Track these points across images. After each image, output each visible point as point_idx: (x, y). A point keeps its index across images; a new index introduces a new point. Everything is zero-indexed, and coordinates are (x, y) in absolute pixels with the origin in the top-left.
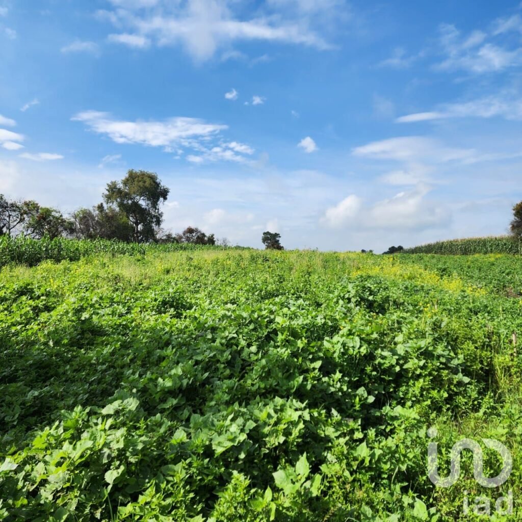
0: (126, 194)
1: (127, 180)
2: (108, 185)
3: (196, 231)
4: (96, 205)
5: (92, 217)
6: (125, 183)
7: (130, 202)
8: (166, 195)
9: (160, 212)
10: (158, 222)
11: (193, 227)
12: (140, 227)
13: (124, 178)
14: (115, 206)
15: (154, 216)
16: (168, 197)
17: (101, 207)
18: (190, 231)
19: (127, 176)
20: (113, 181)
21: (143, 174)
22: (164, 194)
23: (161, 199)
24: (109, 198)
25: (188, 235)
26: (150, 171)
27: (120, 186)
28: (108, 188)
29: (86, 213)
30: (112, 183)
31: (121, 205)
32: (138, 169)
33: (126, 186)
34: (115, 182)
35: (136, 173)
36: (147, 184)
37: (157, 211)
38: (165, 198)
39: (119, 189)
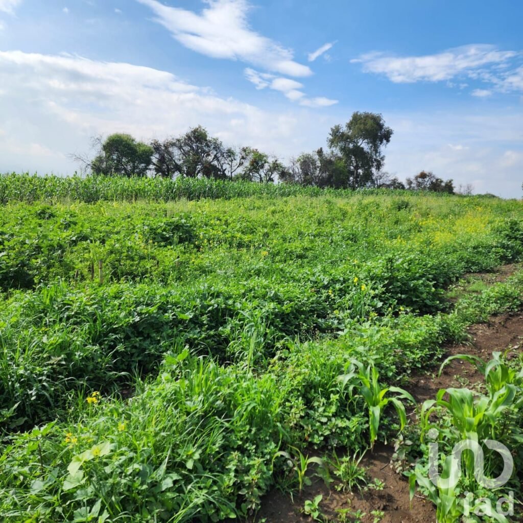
0: (348, 137)
1: (351, 123)
2: (332, 129)
3: (430, 175)
4: (317, 150)
5: (313, 162)
6: (350, 126)
7: (351, 146)
8: (390, 137)
9: (382, 156)
10: (379, 167)
11: (427, 171)
12: (360, 171)
13: (348, 121)
14: (337, 151)
15: (375, 160)
16: (390, 139)
17: (320, 152)
18: (423, 176)
19: (351, 119)
20: (337, 124)
21: (367, 116)
22: (387, 136)
23: (385, 141)
24: (332, 142)
25: (420, 180)
26: (375, 112)
27: (344, 129)
28: (331, 133)
29: (308, 158)
30: (335, 127)
31: (343, 149)
32: (362, 111)
33: (350, 129)
34: (338, 126)
35: (360, 115)
36: (368, 127)
37: (378, 154)
38: (388, 141)
39: (343, 133)
